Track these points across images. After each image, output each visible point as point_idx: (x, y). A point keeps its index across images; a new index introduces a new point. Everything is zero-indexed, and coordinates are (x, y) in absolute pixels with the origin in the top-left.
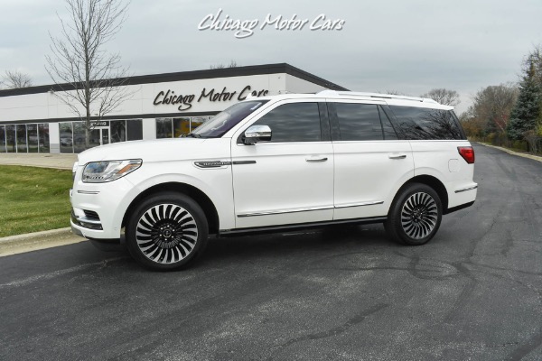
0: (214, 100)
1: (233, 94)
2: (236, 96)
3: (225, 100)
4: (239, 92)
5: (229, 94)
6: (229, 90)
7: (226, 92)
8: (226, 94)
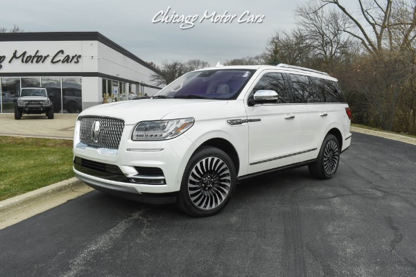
0: (26, 62)
1: (46, 57)
2: (49, 59)
3: (37, 62)
4: (52, 55)
5: (42, 56)
6: (43, 53)
7: (39, 54)
8: (39, 57)
